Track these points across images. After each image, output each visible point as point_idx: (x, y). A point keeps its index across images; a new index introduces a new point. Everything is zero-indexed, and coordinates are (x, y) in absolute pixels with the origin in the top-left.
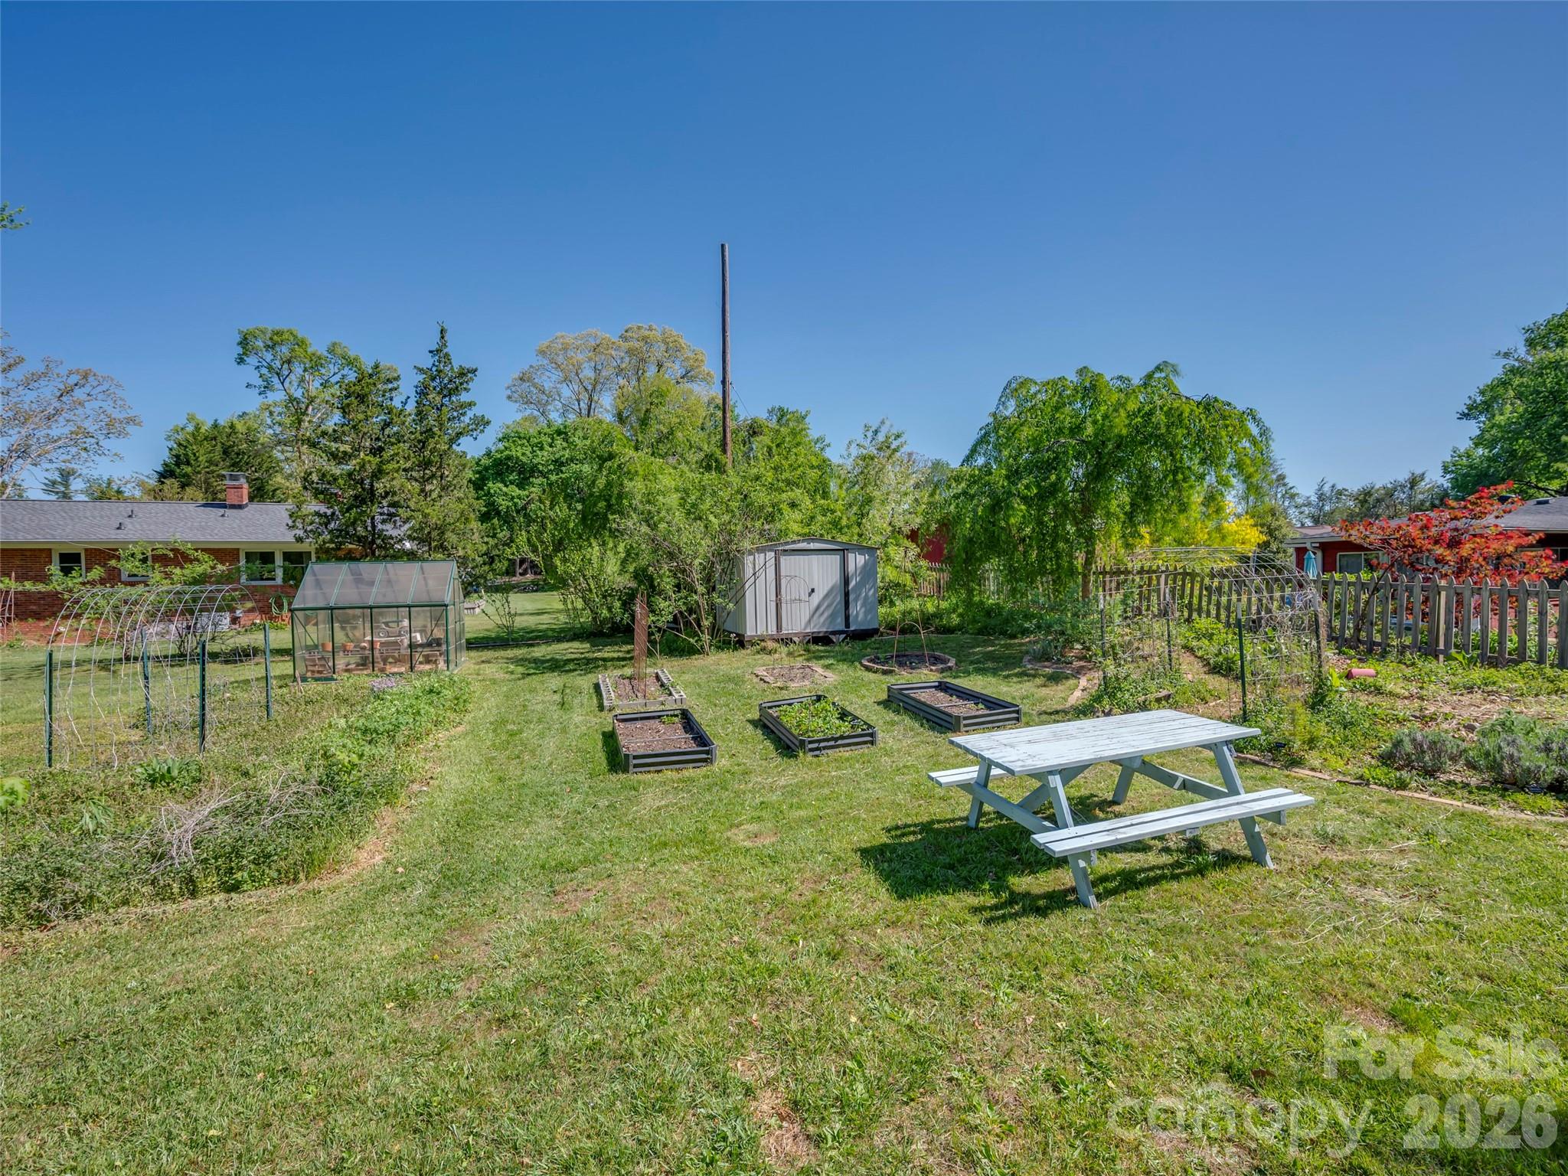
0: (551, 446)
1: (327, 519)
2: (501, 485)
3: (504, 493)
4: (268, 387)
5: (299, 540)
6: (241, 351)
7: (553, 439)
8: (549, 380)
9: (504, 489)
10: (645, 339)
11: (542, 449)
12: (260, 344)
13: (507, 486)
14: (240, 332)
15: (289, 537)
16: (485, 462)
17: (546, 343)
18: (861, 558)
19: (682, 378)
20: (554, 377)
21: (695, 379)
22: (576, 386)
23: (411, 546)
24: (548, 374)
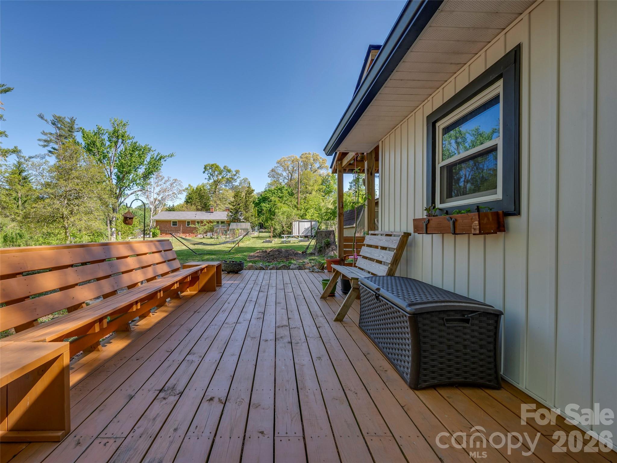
0: (277, 193)
1: (231, 216)
2: (264, 204)
3: (264, 206)
4: (210, 179)
5: (228, 219)
6: (204, 170)
7: (278, 191)
8: (280, 170)
10: (306, 158)
11: (274, 194)
12: (208, 168)
14: (204, 165)
15: (226, 219)
16: (260, 197)
17: (279, 160)
18: (314, 223)
19: (318, 168)
20: (281, 170)
21: (322, 168)
22: (287, 172)
23: (244, 220)
24: (279, 169)
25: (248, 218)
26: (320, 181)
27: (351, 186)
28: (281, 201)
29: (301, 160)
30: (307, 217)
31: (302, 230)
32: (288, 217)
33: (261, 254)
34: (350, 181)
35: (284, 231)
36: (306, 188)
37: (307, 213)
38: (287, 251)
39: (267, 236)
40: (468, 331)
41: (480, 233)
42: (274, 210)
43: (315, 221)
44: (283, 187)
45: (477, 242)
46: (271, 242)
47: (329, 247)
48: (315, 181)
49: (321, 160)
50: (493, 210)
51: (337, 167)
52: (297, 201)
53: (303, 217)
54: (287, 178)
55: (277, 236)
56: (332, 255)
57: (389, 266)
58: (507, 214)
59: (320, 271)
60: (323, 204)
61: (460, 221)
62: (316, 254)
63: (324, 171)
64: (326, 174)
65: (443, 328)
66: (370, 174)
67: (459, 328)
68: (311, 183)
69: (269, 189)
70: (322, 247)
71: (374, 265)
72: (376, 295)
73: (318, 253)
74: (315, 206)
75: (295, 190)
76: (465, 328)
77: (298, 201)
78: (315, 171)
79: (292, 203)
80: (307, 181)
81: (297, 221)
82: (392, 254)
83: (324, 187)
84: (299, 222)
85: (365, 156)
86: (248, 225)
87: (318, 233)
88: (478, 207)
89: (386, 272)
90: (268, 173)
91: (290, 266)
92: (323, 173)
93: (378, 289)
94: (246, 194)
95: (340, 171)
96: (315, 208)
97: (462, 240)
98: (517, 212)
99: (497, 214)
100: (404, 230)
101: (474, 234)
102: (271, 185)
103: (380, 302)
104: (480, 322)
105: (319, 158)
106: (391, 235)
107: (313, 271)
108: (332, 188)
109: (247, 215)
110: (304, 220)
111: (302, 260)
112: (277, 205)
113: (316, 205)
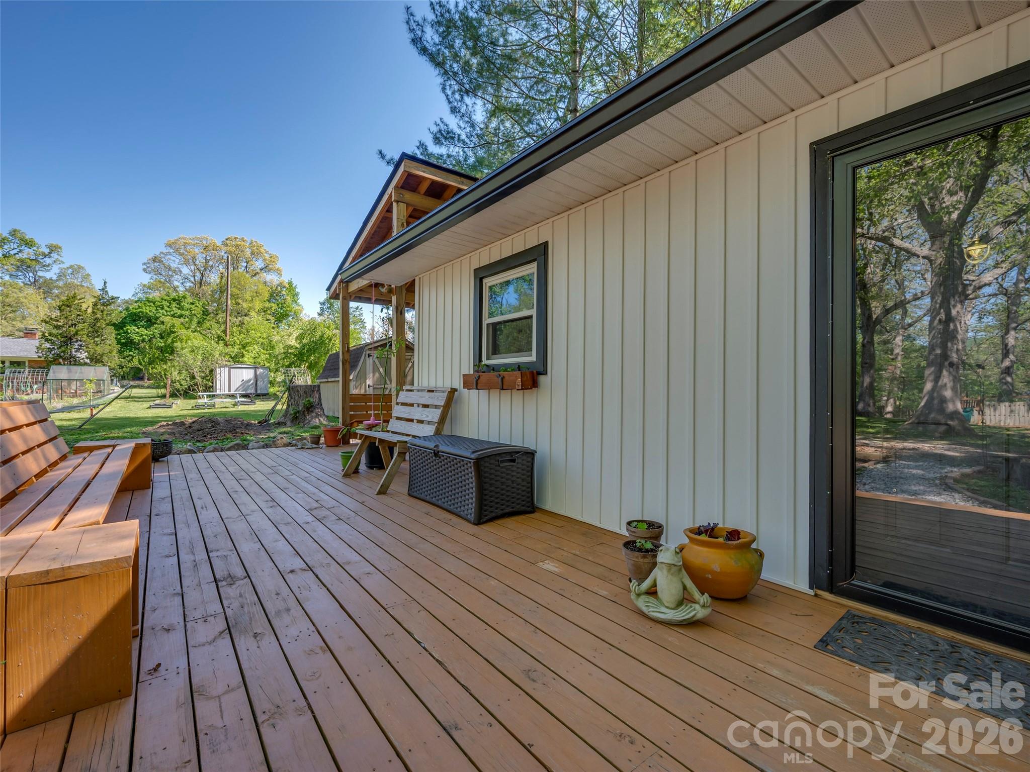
0: (169, 307)
1: (51, 350)
2: (134, 328)
3: (135, 332)
5: (40, 357)
7: (170, 303)
8: (174, 262)
9: (137, 330)
10: (237, 246)
11: (162, 308)
13: (139, 328)
15: (36, 356)
17: (172, 240)
18: (261, 370)
19: (261, 270)
20: (177, 261)
21: (269, 271)
22: (192, 267)
23: (88, 361)
24: (173, 258)
25: (102, 356)
26: (266, 295)
27: (322, 309)
28: (187, 326)
29: (225, 249)
30: (246, 359)
31: (236, 384)
32: (205, 358)
33: (173, 429)
34: (322, 300)
35: (196, 384)
36: (238, 304)
37: (244, 352)
38: (228, 421)
39: (153, 395)
40: (515, 469)
41: (522, 389)
42: (173, 342)
43: (263, 367)
44: (184, 297)
45: (518, 396)
46: (170, 407)
47: (312, 412)
48: (256, 293)
49: (267, 256)
50: (530, 370)
51: (340, 292)
52: (223, 328)
53: (237, 360)
54: (192, 279)
55: (181, 394)
56: (317, 424)
57: (436, 425)
58: (539, 374)
59: (314, 446)
60: (277, 338)
61: (507, 378)
62: (289, 423)
63: (273, 276)
64: (278, 283)
65: (498, 468)
66: (399, 313)
67: (509, 467)
68: (248, 296)
69: (147, 298)
70: (299, 412)
71: (415, 427)
72: (434, 452)
73: (292, 421)
74: (261, 340)
75: (211, 306)
76: (512, 466)
77: (226, 328)
78: (255, 275)
79: (213, 332)
80: (238, 292)
81: (226, 366)
82: (439, 411)
83: (273, 305)
84: (230, 368)
85: (393, 288)
86: (103, 372)
87: (292, 388)
88: (519, 366)
89: (433, 432)
90: (144, 264)
91: (248, 444)
92: (271, 280)
93: (436, 446)
94: (95, 305)
95: (344, 298)
96: (262, 344)
97: (506, 395)
98: (545, 373)
99: (532, 373)
100: (448, 385)
101: (518, 390)
102: (149, 288)
103: (440, 458)
104: (523, 460)
105: (263, 251)
106: (433, 391)
107: (302, 448)
108: (288, 309)
109: (99, 350)
110: (240, 366)
111: (265, 435)
112: (177, 334)
113: (264, 339)
